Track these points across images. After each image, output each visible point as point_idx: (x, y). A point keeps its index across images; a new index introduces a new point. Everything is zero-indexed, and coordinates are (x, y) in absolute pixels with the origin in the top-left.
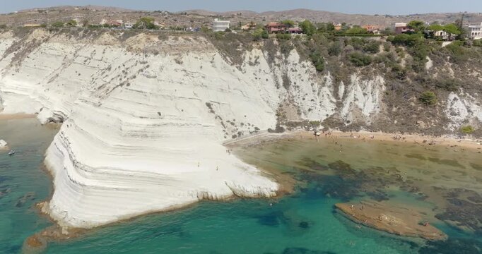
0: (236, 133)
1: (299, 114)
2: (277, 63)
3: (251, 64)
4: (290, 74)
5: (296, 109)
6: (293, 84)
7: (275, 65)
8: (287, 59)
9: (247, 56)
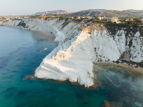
0: (100, 60)
1: (130, 57)
2: (129, 36)
3: (118, 35)
4: (133, 41)
5: (129, 55)
6: (133, 45)
7: (128, 37)
8: (134, 35)
9: (118, 32)
